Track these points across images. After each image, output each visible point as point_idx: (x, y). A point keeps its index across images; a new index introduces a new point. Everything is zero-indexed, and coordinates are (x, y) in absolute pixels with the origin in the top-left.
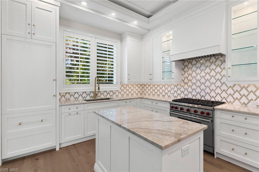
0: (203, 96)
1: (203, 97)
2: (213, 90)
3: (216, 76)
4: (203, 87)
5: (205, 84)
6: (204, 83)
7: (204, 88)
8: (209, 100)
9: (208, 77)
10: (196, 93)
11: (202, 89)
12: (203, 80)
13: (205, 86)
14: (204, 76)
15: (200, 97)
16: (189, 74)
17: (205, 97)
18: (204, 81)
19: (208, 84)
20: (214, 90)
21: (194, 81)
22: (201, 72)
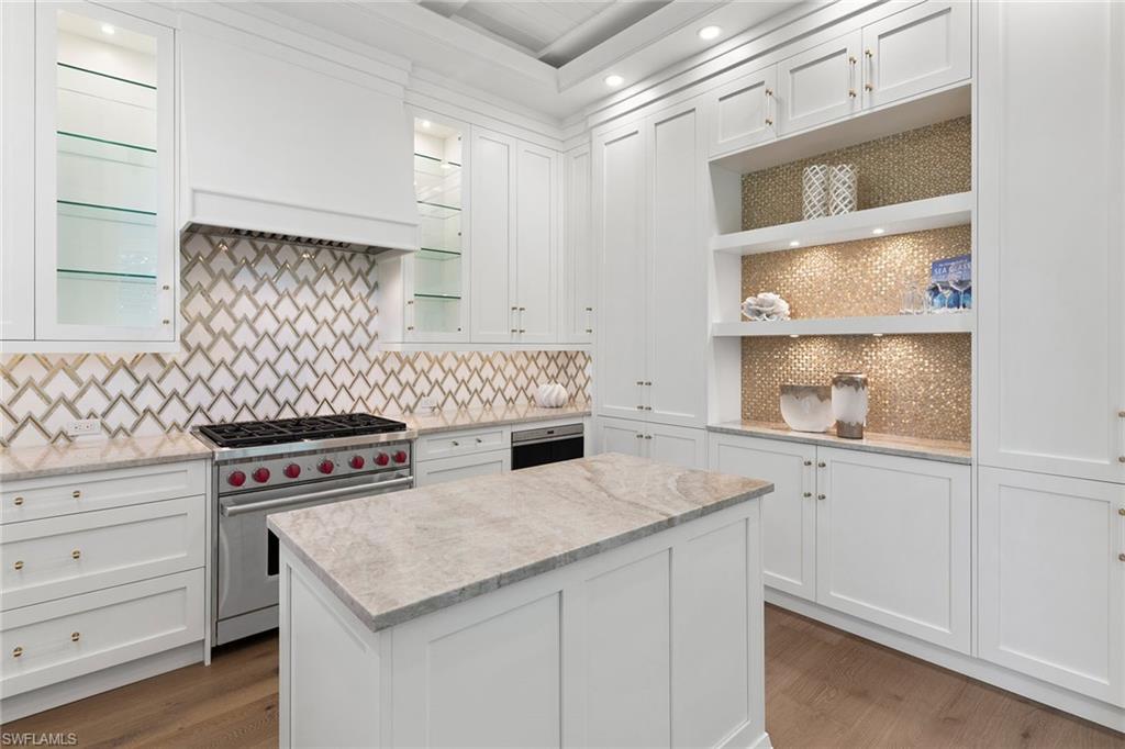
0: (287, 402)
1: (287, 408)
2: (325, 373)
3: (337, 323)
4: (286, 365)
5: (297, 354)
6: (292, 346)
7: (292, 368)
8: (312, 414)
9: (305, 324)
10: (254, 393)
11: (282, 373)
12: (286, 337)
13: (296, 359)
14: (292, 319)
15: (277, 409)
16: (217, 302)
17: (297, 408)
18: (292, 341)
19: (306, 351)
20: (330, 373)
21: (244, 337)
22: (278, 302)
